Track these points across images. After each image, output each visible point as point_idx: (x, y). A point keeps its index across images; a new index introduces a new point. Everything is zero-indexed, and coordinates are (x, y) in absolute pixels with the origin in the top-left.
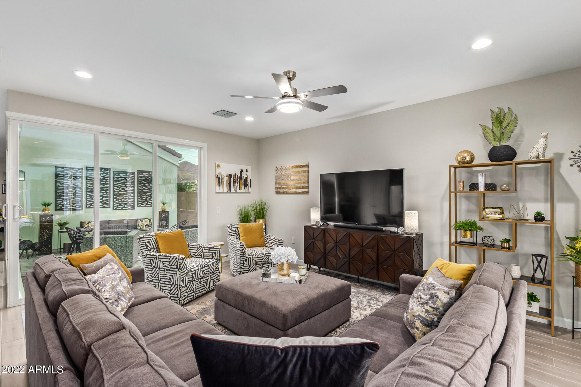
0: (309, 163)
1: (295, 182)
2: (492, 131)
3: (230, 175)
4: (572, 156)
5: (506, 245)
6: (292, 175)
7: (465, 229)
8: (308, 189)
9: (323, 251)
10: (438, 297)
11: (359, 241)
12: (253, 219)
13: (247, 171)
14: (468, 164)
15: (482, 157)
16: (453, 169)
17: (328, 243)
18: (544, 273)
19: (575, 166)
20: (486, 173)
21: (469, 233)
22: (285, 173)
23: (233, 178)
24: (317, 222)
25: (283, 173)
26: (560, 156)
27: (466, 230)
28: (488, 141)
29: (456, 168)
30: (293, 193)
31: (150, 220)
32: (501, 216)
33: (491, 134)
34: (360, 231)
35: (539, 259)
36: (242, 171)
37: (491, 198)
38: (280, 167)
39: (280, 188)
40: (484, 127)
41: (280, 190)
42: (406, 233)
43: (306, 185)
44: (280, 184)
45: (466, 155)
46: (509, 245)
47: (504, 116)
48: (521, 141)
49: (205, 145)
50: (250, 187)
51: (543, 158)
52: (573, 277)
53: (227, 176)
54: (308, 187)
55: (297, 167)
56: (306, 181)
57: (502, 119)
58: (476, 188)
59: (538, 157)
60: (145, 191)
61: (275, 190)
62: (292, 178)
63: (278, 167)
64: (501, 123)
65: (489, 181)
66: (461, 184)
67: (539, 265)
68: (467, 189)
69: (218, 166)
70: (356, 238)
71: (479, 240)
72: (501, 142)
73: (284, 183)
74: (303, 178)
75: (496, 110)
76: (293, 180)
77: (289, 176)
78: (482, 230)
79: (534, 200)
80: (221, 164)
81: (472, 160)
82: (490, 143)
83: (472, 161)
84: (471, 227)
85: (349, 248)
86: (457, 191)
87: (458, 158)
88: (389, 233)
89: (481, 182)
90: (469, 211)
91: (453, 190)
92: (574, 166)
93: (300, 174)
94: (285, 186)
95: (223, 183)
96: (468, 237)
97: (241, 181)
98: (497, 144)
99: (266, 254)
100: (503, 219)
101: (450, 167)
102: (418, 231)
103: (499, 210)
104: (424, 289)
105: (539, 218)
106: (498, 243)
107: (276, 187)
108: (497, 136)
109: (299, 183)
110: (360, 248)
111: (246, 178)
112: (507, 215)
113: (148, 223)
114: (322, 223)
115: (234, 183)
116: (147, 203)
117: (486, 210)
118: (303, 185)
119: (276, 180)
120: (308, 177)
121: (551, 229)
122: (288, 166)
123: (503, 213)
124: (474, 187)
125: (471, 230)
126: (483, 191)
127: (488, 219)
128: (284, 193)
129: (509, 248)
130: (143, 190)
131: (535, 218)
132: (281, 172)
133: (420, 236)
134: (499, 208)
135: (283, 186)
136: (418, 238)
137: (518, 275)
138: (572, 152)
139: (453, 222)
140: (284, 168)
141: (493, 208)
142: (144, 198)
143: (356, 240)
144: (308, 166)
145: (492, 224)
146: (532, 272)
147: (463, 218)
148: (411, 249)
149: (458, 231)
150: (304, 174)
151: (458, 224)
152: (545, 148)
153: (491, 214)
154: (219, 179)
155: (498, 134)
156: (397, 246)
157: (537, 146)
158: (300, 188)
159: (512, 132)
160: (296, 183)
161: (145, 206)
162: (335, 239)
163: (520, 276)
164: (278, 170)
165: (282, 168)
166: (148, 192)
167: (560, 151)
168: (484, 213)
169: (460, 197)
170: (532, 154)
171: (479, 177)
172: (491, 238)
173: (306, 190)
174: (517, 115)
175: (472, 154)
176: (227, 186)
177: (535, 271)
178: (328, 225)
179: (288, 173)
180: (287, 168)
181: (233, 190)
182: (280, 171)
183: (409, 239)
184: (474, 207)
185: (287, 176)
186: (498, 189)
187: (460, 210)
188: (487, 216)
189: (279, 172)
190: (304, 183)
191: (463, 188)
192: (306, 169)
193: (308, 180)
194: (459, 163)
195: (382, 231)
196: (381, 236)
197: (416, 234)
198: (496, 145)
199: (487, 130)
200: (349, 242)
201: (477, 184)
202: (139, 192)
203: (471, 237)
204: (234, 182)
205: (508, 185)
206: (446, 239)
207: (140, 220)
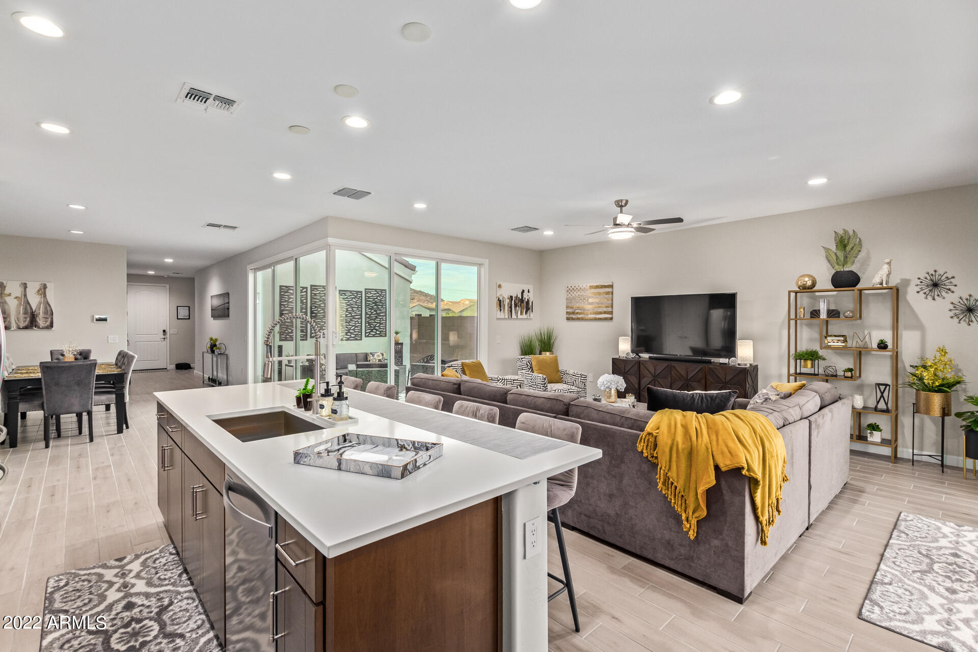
0: (613, 283)
1: (593, 306)
2: (836, 254)
3: (511, 297)
4: (918, 282)
5: (849, 374)
6: (589, 297)
7: (805, 358)
8: (612, 314)
9: (637, 386)
10: (770, 399)
11: (683, 373)
12: (538, 352)
13: (529, 292)
14: (808, 289)
15: (824, 282)
16: (793, 295)
17: (644, 377)
18: (887, 404)
19: (922, 293)
20: (829, 299)
21: (809, 363)
22: (580, 294)
23: (515, 300)
24: (627, 354)
25: (577, 295)
26: (906, 283)
27: (806, 360)
28: (831, 265)
29: (796, 293)
30: (590, 320)
31: (383, 355)
32: (843, 344)
33: (835, 258)
34: (684, 363)
35: (882, 388)
36: (523, 291)
37: (836, 327)
38: (573, 287)
39: (573, 313)
40: (827, 250)
41: (572, 316)
42: (739, 365)
43: (610, 309)
44: (573, 308)
45: (807, 279)
46: (852, 374)
47: (849, 239)
48: (868, 266)
49: (486, 262)
50: (532, 311)
51: (886, 284)
52: (914, 404)
53: (508, 298)
54: (612, 312)
55: (597, 287)
56: (610, 305)
57: (846, 242)
58: (818, 314)
59: (881, 284)
60: (373, 316)
61: (565, 316)
62: (590, 300)
63: (569, 287)
64: (845, 246)
65: (833, 307)
66: (802, 310)
67: (882, 396)
68: (808, 316)
69: (500, 286)
70: (679, 370)
71: (821, 371)
72: (845, 266)
73: (578, 308)
74: (605, 301)
75: (841, 232)
76: (592, 303)
77: (586, 299)
78: (824, 359)
79: (880, 327)
80: (503, 284)
81: (814, 285)
82: (833, 268)
83: (814, 287)
84: (812, 356)
85: (670, 382)
86: (798, 317)
87: (798, 282)
88: (719, 364)
89: (823, 308)
90: (811, 340)
91: (792, 316)
92: (920, 292)
93: (601, 296)
94: (580, 311)
95: (504, 307)
96: (808, 368)
97: (522, 304)
98: (839, 268)
99: (569, 389)
100: (845, 348)
101: (790, 292)
102: (752, 362)
103: (842, 338)
104: (759, 397)
105: (882, 346)
106: (840, 373)
107: (567, 312)
108: (840, 261)
109: (600, 307)
110: (684, 382)
111: (528, 300)
112: (849, 344)
113: (381, 358)
114: (633, 355)
115: (515, 307)
116: (376, 332)
117: (828, 338)
118: (605, 310)
119: (567, 303)
120: (612, 300)
121: (896, 357)
122: (584, 286)
123: (846, 341)
124: (815, 314)
125: (811, 360)
126: (825, 318)
127: (829, 347)
128: (578, 319)
129: (851, 377)
130: (372, 314)
131: (878, 346)
132: (575, 293)
133: (755, 368)
134: (843, 336)
135: (577, 311)
136: (752, 369)
137: (860, 405)
138: (919, 279)
139: (792, 351)
140: (579, 288)
141: (836, 336)
142: (372, 326)
143: (679, 372)
144: (611, 286)
145: (836, 353)
146: (876, 403)
147: (803, 347)
148: (745, 380)
149: (798, 361)
150: (607, 296)
151: (797, 354)
152: (889, 275)
153: (834, 342)
154: (500, 301)
155: (842, 259)
156: (728, 378)
157: (880, 273)
158: (601, 313)
159: (856, 257)
160: (596, 307)
161: (374, 336)
162: (653, 372)
163: (862, 406)
164: (569, 290)
165: (575, 289)
166: (376, 317)
167: (907, 277)
168: (826, 342)
169: (801, 324)
170: (876, 280)
171: (821, 304)
172: (834, 368)
173: (610, 316)
174: (862, 239)
175: (814, 278)
176: (508, 310)
177: (878, 402)
178: (640, 357)
179: (584, 294)
180: (582, 288)
181: (514, 316)
182: (573, 291)
183: (742, 370)
184: (816, 335)
185: (582, 298)
186: (842, 316)
187: (801, 339)
188: (829, 344)
189: (571, 293)
190: (606, 307)
191: (804, 315)
192: (610, 290)
193: (612, 303)
194: (799, 288)
195: (710, 362)
196: (710, 368)
197: (751, 365)
198: (839, 270)
199: (830, 253)
200: (670, 375)
201: (819, 310)
202: (367, 317)
203: (812, 367)
204: (516, 305)
205: (851, 312)
206: (785, 371)
207: (371, 354)
